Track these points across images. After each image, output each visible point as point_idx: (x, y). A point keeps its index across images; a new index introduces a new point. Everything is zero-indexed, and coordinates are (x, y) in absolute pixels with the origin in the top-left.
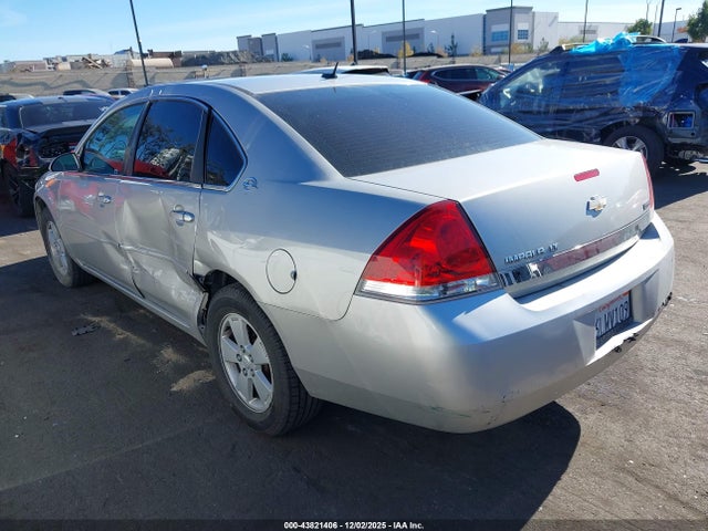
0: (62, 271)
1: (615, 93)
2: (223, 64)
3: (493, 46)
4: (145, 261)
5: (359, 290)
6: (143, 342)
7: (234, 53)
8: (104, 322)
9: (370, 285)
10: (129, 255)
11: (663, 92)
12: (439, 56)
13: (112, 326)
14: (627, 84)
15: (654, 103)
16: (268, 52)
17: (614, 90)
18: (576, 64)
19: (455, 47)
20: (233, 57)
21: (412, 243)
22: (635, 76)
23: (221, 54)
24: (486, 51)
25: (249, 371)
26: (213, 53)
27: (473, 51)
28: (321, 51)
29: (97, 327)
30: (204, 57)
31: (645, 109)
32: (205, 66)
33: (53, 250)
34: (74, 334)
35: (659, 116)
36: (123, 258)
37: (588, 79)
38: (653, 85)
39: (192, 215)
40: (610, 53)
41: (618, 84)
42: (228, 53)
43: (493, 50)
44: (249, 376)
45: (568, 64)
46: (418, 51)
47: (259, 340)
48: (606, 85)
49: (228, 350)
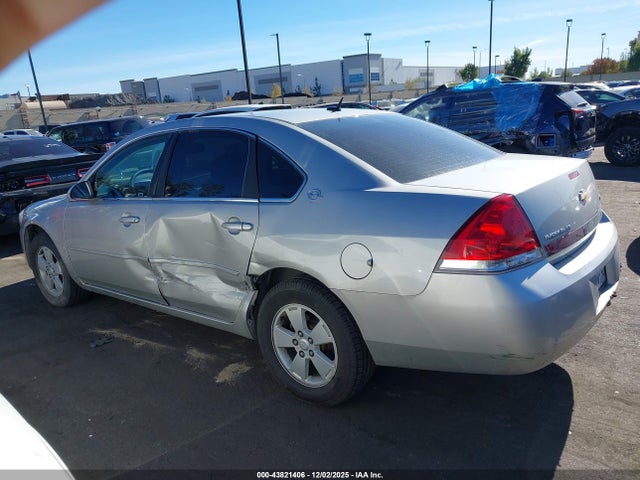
0: (56, 291)
1: (492, 121)
2: (109, 105)
3: (351, 87)
4: (180, 271)
5: (437, 269)
6: (163, 346)
7: (120, 95)
8: (116, 333)
9: (448, 264)
10: (159, 268)
11: (530, 120)
12: (309, 96)
13: (125, 336)
14: (501, 114)
15: (524, 129)
16: (151, 94)
17: (491, 118)
18: (459, 99)
19: (319, 88)
20: (118, 99)
21: (482, 229)
22: (507, 108)
23: (106, 97)
24: (346, 91)
25: (306, 353)
26: (98, 96)
27: (335, 91)
28: (200, 93)
29: (111, 339)
30: (90, 100)
31: (518, 133)
32: (98, 108)
33: (42, 274)
34: (93, 346)
35: (529, 138)
36: (149, 272)
37: (468, 110)
38: (521, 115)
39: (251, 225)
40: (485, 90)
41: (492, 114)
42: (114, 96)
43: (351, 90)
44: (307, 356)
45: (452, 98)
46: (288, 92)
47: (322, 322)
48: (483, 115)
49: (281, 338)
